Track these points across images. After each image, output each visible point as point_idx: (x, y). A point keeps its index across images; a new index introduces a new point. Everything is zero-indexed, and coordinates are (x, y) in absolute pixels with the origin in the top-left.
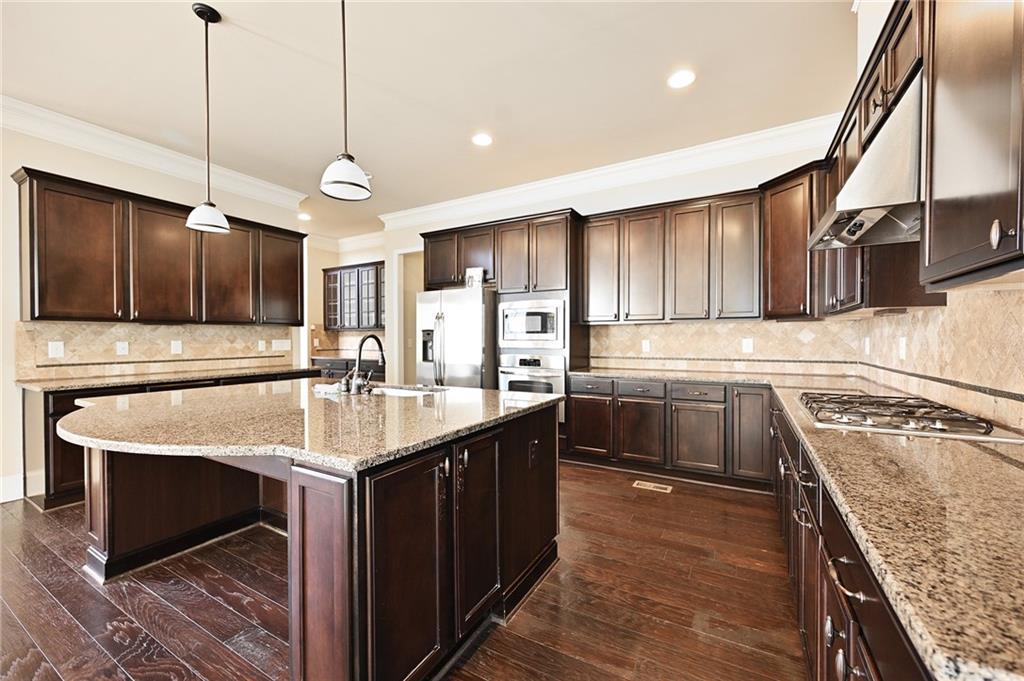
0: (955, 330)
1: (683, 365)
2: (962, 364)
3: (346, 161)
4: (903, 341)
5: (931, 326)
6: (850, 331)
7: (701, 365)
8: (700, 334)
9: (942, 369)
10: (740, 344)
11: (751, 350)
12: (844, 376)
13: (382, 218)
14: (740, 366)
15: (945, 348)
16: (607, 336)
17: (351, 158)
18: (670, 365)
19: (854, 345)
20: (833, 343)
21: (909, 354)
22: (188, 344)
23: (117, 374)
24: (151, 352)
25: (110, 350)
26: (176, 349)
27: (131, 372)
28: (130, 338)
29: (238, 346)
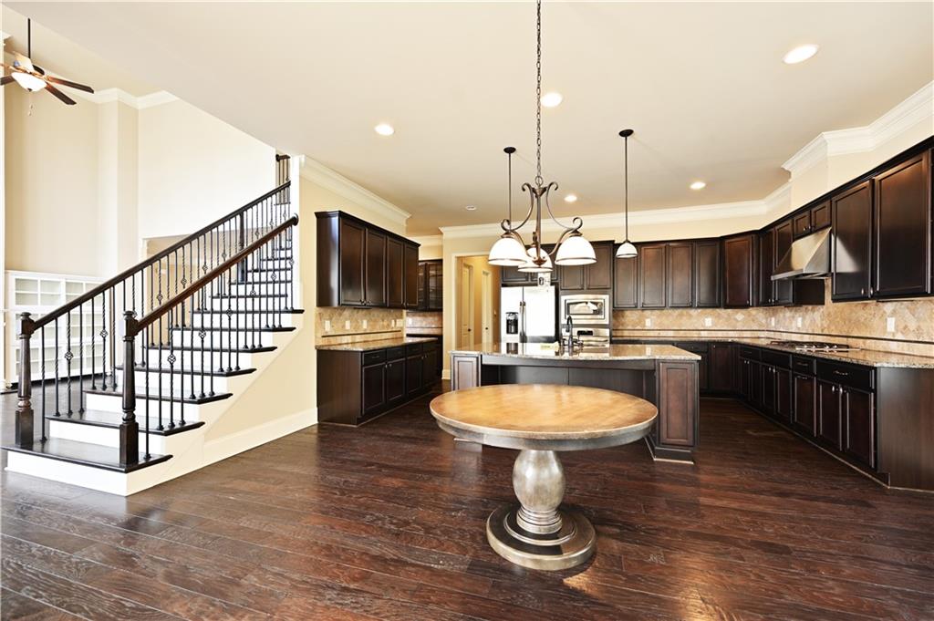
0: (829, 314)
2: (833, 328)
4: (800, 319)
5: (816, 313)
6: (761, 314)
7: (681, 333)
8: (681, 315)
9: (822, 330)
10: (704, 321)
11: (710, 325)
12: (759, 338)
13: (442, 229)
14: (704, 334)
15: (824, 322)
16: (623, 317)
19: (764, 321)
20: (753, 320)
21: (803, 325)
22: (368, 321)
23: (346, 342)
24: (357, 327)
25: (344, 326)
26: (365, 325)
27: (350, 341)
28: (351, 318)
29: (385, 323)
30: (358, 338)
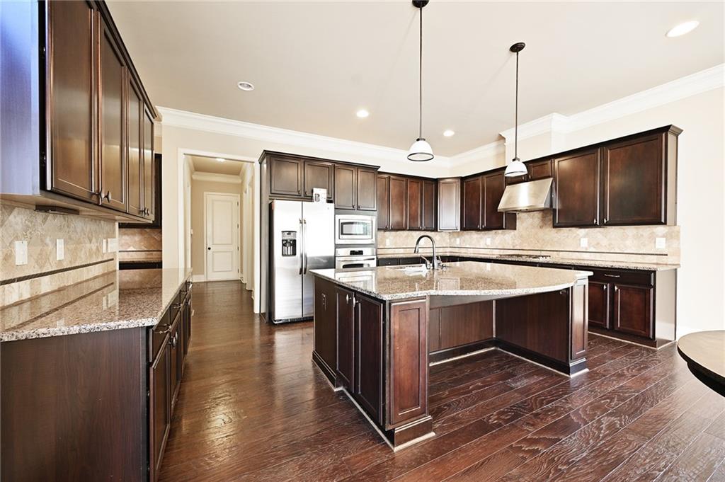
0: (522, 236)
1: (402, 251)
2: (525, 245)
3: (514, 158)
4: (489, 239)
5: (506, 235)
9: (514, 246)
15: (515, 241)
17: (514, 160)
18: (397, 251)
21: (493, 243)
22: (66, 243)
23: (15, 299)
24: (42, 257)
25: (8, 257)
26: (60, 253)
27: (26, 296)
28: (27, 234)
29: (94, 246)
30: (46, 284)
